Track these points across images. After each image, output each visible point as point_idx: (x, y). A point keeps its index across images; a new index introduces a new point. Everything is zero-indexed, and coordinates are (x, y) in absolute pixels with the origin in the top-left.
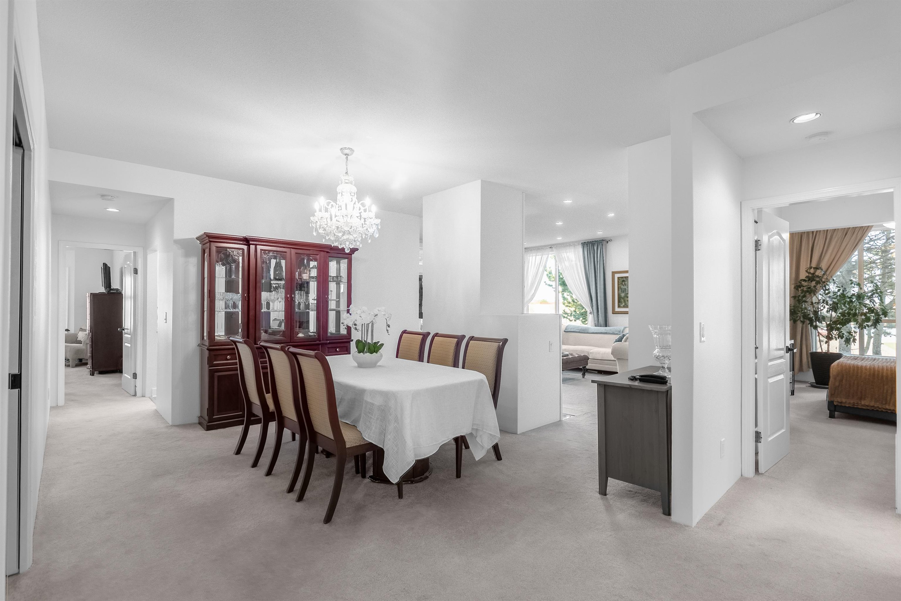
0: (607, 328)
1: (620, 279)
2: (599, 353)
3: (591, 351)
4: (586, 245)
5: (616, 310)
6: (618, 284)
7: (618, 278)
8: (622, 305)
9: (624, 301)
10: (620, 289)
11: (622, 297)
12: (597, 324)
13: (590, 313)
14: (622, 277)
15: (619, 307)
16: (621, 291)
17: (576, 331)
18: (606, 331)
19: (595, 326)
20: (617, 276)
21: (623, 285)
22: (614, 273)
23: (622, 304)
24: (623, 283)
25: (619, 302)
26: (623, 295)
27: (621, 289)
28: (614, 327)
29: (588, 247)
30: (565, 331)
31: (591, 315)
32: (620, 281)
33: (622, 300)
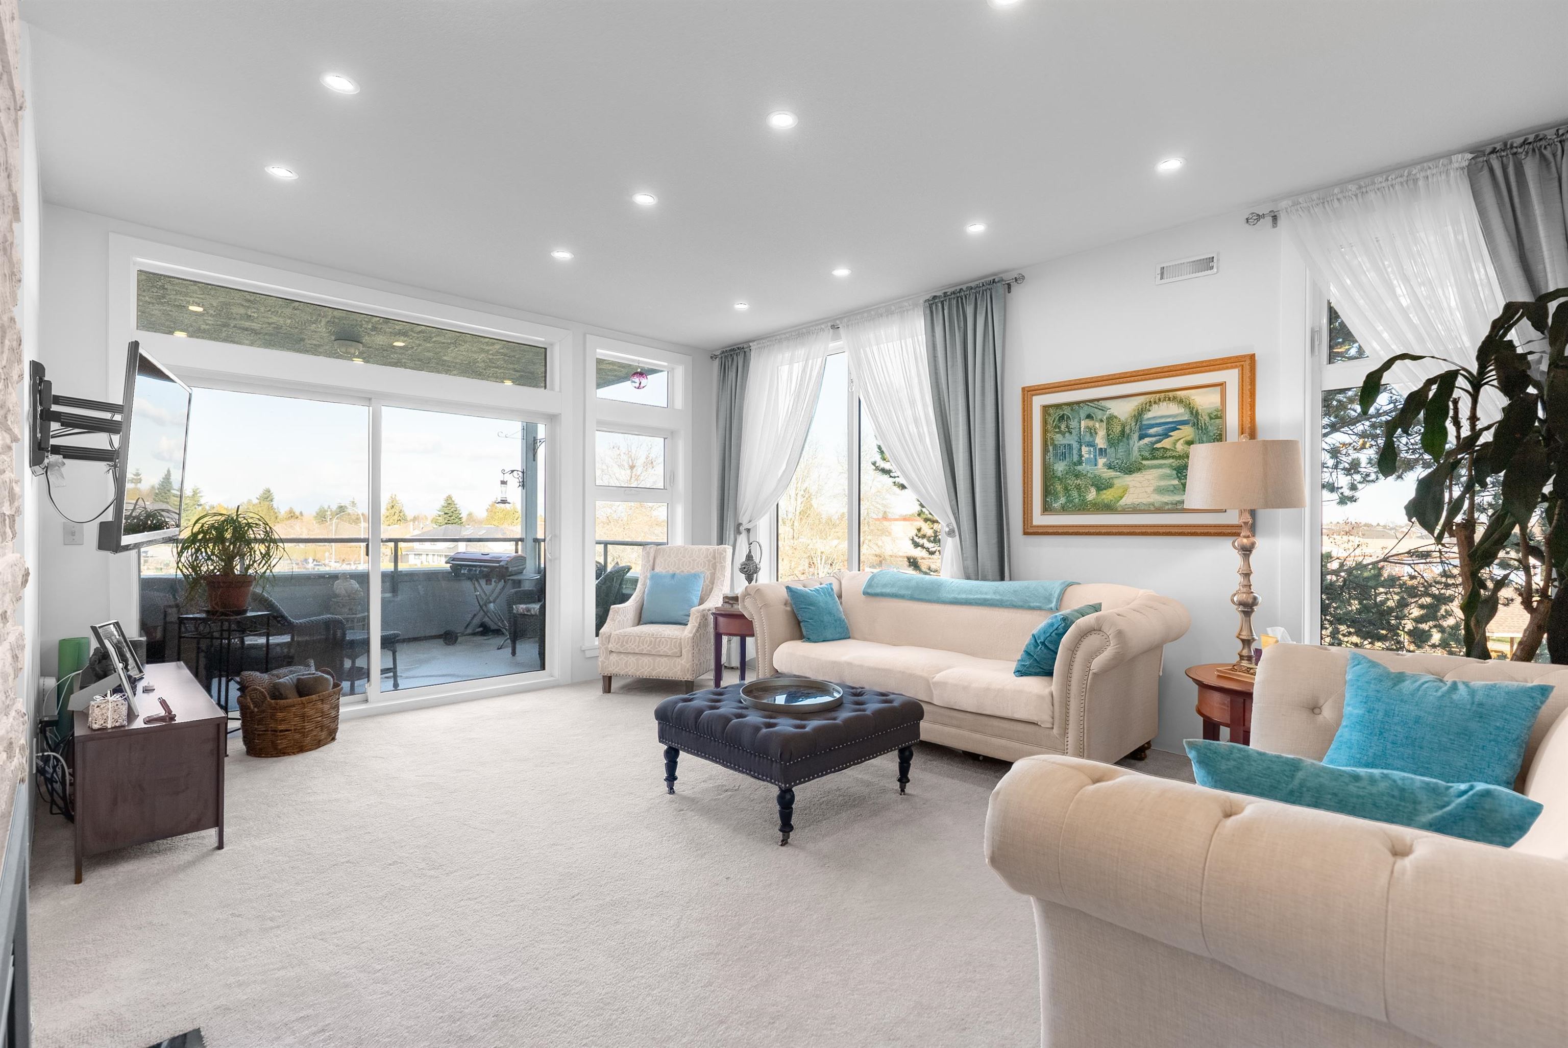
0: (1006, 585)
1: (1051, 411)
2: (966, 688)
3: (938, 677)
4: (940, 305)
5: (1035, 523)
6: (1045, 431)
7: (1046, 409)
8: (1056, 505)
9: (1066, 489)
10: (1051, 448)
11: (1059, 474)
12: (971, 570)
13: (951, 533)
14: (1058, 406)
15: (1047, 509)
16: (1056, 455)
17: (902, 592)
18: (998, 597)
19: (968, 578)
20: (1038, 402)
21: (1060, 432)
22: (1029, 393)
23: (1056, 500)
24: (1063, 427)
25: (1047, 492)
26: (1060, 467)
27: (1055, 446)
28: (1030, 582)
29: (946, 312)
30: (866, 593)
31: (950, 540)
32: (1050, 420)
33: (1059, 487)
